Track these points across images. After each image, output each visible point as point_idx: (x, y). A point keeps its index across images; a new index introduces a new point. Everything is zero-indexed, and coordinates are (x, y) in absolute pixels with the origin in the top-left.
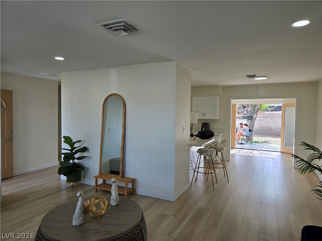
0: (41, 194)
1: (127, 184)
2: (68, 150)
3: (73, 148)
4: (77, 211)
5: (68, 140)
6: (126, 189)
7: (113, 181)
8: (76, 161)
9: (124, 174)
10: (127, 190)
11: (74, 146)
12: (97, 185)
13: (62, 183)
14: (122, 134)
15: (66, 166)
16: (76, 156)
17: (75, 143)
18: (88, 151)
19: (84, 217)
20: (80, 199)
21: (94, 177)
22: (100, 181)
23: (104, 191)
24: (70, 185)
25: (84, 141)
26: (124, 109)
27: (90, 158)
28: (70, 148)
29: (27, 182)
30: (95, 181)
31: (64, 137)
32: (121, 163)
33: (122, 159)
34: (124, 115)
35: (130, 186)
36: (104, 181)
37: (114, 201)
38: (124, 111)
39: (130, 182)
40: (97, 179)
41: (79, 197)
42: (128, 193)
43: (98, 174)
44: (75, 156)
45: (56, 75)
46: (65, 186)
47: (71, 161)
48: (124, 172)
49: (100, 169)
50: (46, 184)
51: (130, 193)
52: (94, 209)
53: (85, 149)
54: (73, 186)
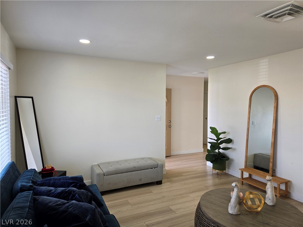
0: (192, 174)
1: (279, 185)
2: (215, 140)
3: (219, 139)
4: (233, 200)
5: (214, 131)
6: (278, 189)
7: (269, 179)
8: (221, 151)
9: (274, 173)
10: (279, 191)
11: (220, 137)
12: (243, 178)
13: (208, 168)
14: (273, 129)
15: (213, 154)
16: (222, 146)
17: (220, 134)
18: (233, 143)
19: (240, 208)
20: (236, 190)
21: (239, 169)
22: (246, 175)
23: (250, 185)
24: (215, 172)
25: (229, 133)
26: (275, 102)
27: (235, 149)
28: (216, 139)
29: (181, 162)
30: (240, 174)
31: (211, 128)
32: (271, 160)
33: (272, 155)
34: (276, 109)
35: (283, 187)
36: (250, 175)
37: (269, 200)
38: (276, 103)
39: (284, 183)
40: (243, 172)
41: (235, 187)
42: (280, 195)
43: (243, 167)
44: (220, 146)
45: (203, 73)
46: (211, 172)
47: (217, 151)
48: (274, 170)
49: (246, 162)
50: (195, 166)
51: (283, 196)
52: (250, 203)
53: (229, 141)
54: (218, 174)
